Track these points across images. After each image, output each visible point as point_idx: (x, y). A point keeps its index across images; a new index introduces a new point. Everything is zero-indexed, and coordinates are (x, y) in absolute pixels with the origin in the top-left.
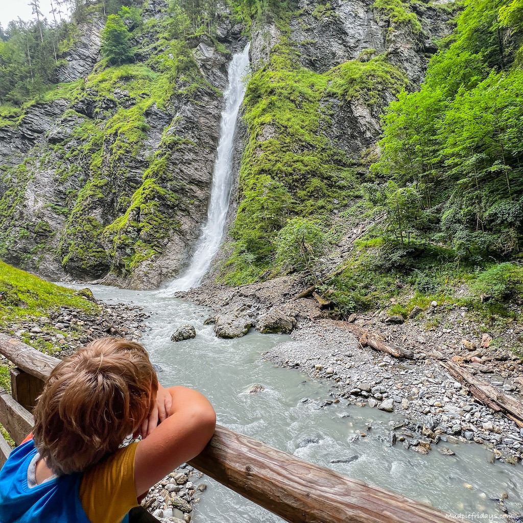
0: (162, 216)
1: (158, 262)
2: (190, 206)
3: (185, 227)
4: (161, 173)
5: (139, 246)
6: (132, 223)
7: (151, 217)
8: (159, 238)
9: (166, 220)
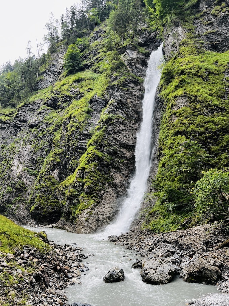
0: (100, 173)
1: (96, 210)
2: (121, 165)
3: (117, 181)
4: (100, 141)
5: (83, 197)
6: (79, 179)
7: (92, 175)
8: (97, 190)
9: (102, 176)
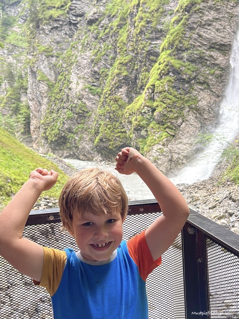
0: (176, 93)
1: (169, 146)
2: (210, 77)
3: (203, 104)
4: (177, 42)
5: (152, 128)
6: (148, 102)
7: (165, 96)
8: (173, 119)
9: (181, 98)
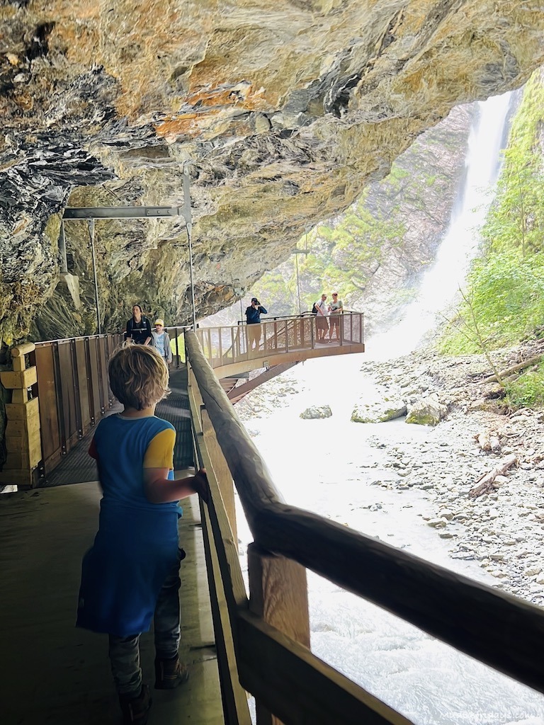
2: (427, 190)
3: (413, 235)
5: (329, 275)
6: (322, 231)
7: (351, 220)
8: (363, 260)
9: (377, 224)
